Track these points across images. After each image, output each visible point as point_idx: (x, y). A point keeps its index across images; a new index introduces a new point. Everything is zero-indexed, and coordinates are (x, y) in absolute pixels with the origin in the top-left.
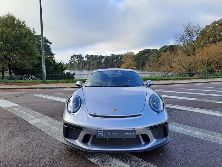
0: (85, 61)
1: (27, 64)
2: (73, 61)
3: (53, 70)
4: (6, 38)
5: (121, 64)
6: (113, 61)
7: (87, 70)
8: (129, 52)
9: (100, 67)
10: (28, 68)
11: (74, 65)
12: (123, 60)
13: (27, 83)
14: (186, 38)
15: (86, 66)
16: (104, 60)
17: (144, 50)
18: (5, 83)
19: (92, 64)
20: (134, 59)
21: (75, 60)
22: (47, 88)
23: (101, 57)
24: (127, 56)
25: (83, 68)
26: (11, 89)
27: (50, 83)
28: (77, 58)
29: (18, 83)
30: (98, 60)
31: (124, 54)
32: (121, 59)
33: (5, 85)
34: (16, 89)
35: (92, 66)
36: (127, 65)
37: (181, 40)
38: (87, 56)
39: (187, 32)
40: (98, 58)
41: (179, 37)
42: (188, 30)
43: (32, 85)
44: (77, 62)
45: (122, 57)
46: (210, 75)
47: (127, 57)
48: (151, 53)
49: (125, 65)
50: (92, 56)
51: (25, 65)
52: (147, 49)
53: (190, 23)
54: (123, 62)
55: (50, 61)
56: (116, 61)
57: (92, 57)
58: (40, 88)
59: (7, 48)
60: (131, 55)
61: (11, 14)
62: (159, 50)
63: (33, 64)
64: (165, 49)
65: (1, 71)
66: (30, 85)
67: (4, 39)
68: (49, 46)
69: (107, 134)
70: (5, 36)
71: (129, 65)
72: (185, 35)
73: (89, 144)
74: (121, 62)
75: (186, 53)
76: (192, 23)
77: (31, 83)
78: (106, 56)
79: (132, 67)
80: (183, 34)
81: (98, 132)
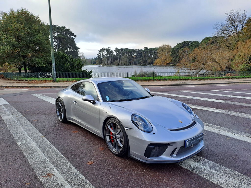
0: (115, 55)
1: (40, 61)
2: (101, 55)
3: (68, 67)
4: (19, 35)
5: (156, 59)
6: (146, 56)
7: (117, 65)
8: (165, 45)
9: (132, 62)
10: (41, 66)
11: (103, 60)
12: (158, 55)
13: (38, 81)
14: (228, 30)
15: (116, 61)
16: (136, 54)
17: (183, 43)
18: (18, 80)
19: (122, 58)
20: (170, 53)
21: (104, 55)
22: (53, 87)
23: (133, 51)
24: (163, 49)
25: (112, 63)
26: (20, 87)
27: (60, 81)
28: (106, 52)
29: (30, 81)
30: (129, 54)
31: (159, 47)
32: (155, 52)
33: (17, 82)
34: (24, 87)
35: (122, 61)
36: (162, 60)
37: (222, 31)
38: (117, 50)
39: (230, 21)
40: (129, 52)
41: (220, 28)
42: (230, 19)
43: (42, 83)
44: (106, 56)
45: (156, 50)
46: (248, 74)
47: (162, 51)
48: (191, 46)
49: (160, 60)
50: (122, 49)
51: (38, 63)
52: (186, 42)
53: (233, 10)
54: (157, 57)
55: (67, 58)
56: (149, 55)
57: (122, 51)
58: (47, 87)
59: (20, 45)
60: (167, 48)
61: (25, 9)
62: (200, 42)
63: (47, 61)
64: (208, 41)
65: (18, 68)
66: (40, 83)
67: (17, 35)
68: (74, 39)
69: (191, 142)
70: (17, 32)
71: (164, 60)
72: (228, 25)
73: (176, 156)
74: (155, 56)
75: (227, 47)
76: (236, 11)
77: (42, 82)
78: (138, 49)
79: (168, 62)
80: (225, 24)
81: (187, 143)
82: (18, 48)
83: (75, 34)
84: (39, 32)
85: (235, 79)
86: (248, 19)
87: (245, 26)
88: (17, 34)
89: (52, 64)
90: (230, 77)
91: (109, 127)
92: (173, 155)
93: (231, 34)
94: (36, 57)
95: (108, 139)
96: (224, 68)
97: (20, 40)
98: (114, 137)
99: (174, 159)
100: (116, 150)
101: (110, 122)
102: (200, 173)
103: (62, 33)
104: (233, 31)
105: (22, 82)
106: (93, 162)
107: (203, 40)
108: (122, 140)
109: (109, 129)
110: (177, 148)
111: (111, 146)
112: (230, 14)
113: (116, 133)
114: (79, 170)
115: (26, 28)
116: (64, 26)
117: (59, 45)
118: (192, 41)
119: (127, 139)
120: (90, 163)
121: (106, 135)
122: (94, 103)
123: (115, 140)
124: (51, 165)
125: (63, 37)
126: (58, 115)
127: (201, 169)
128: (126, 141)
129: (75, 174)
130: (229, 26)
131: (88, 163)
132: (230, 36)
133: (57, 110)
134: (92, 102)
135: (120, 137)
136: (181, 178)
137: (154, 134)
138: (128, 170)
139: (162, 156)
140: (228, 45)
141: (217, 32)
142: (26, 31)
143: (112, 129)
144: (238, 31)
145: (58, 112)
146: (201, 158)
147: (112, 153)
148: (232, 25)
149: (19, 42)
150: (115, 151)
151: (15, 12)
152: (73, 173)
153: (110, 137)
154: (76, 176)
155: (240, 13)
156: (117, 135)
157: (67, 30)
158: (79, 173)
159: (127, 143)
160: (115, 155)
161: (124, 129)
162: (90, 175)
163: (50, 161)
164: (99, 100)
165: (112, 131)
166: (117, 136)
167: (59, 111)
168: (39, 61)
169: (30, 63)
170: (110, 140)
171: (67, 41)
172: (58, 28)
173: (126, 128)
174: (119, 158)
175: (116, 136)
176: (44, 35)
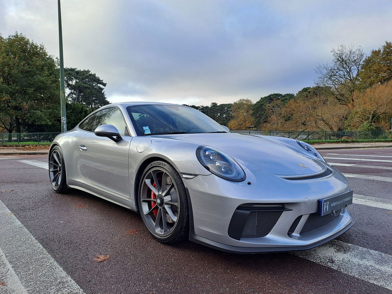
1: (43, 115)
5: (229, 120)
6: (214, 115)
8: (243, 100)
10: (43, 123)
12: (233, 114)
13: (37, 146)
14: (337, 74)
17: (270, 96)
18: (3, 146)
20: (251, 112)
24: (239, 106)
29: (22, 147)
31: (234, 103)
32: (228, 111)
36: (238, 122)
37: (329, 77)
39: (339, 62)
41: (325, 72)
42: (340, 59)
45: (230, 107)
48: (282, 100)
49: (236, 122)
51: (40, 118)
52: (274, 94)
53: (342, 46)
54: (232, 117)
56: (219, 114)
59: (11, 90)
60: (246, 104)
61: (21, 34)
62: (295, 95)
63: (54, 117)
64: (307, 93)
65: (7, 129)
66: (41, 149)
67: (7, 74)
68: (102, 89)
69: (332, 205)
70: (6, 69)
71: (242, 122)
72: (336, 68)
73: (299, 235)
74: (228, 116)
75: (337, 100)
76: (347, 47)
77: (44, 147)
78: (202, 106)
79: (248, 125)
80: (332, 66)
81: (324, 204)
82: (6, 93)
83: (104, 82)
84: (42, 69)
85: (357, 143)
86: (366, 59)
87: (362, 68)
88: (7, 72)
89: (62, 118)
90: (348, 140)
91: (148, 181)
92: (293, 234)
93: (343, 80)
94: (37, 109)
95: (145, 209)
96: (335, 130)
97: (11, 83)
98: (159, 201)
99: (295, 241)
100: (162, 232)
101: (151, 171)
102: (360, 274)
103: (83, 79)
104: (344, 75)
105: (10, 148)
106: (108, 256)
107: (300, 92)
108: (178, 204)
109: (149, 187)
110: (302, 216)
111: (151, 223)
112: (339, 52)
113: (162, 193)
114: (71, 273)
115: (22, 64)
116: (86, 70)
117: (78, 99)
118: (283, 94)
119: (187, 202)
120: (102, 257)
121: (142, 200)
122: (118, 139)
123: (161, 209)
124: (8, 263)
125: (86, 85)
126: (52, 179)
127: (359, 265)
128: (185, 205)
129: (60, 283)
130: (338, 69)
131: (97, 259)
132: (342, 84)
133: (51, 170)
134: (115, 137)
135: (171, 201)
136: (319, 285)
137: (249, 183)
138: (190, 271)
139: (269, 236)
140: (339, 97)
141: (321, 78)
142: (22, 67)
143: (154, 186)
144: (351, 76)
145: (52, 174)
146: (349, 245)
147: (155, 238)
148: (343, 67)
149: (9, 84)
150: (160, 233)
151: (5, 38)
152: (56, 279)
153: (149, 203)
154: (61, 285)
155: (354, 50)
156: (165, 196)
157: (91, 75)
158: (69, 278)
159: (188, 211)
160: (162, 243)
161: (180, 178)
162: (96, 284)
163: (6, 257)
164: (128, 134)
165: (154, 191)
166: (165, 198)
167: (55, 172)
168: (41, 116)
169: (26, 119)
170: (149, 209)
171: (92, 91)
172: (78, 72)
173: (184, 176)
174: (168, 249)
175: (163, 200)
176: (51, 74)
